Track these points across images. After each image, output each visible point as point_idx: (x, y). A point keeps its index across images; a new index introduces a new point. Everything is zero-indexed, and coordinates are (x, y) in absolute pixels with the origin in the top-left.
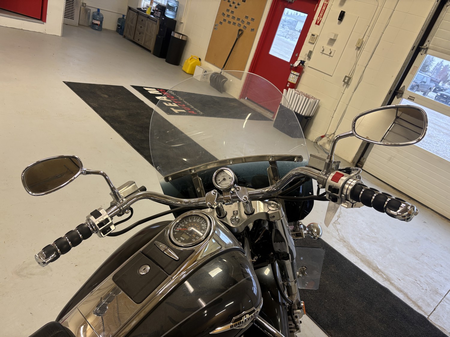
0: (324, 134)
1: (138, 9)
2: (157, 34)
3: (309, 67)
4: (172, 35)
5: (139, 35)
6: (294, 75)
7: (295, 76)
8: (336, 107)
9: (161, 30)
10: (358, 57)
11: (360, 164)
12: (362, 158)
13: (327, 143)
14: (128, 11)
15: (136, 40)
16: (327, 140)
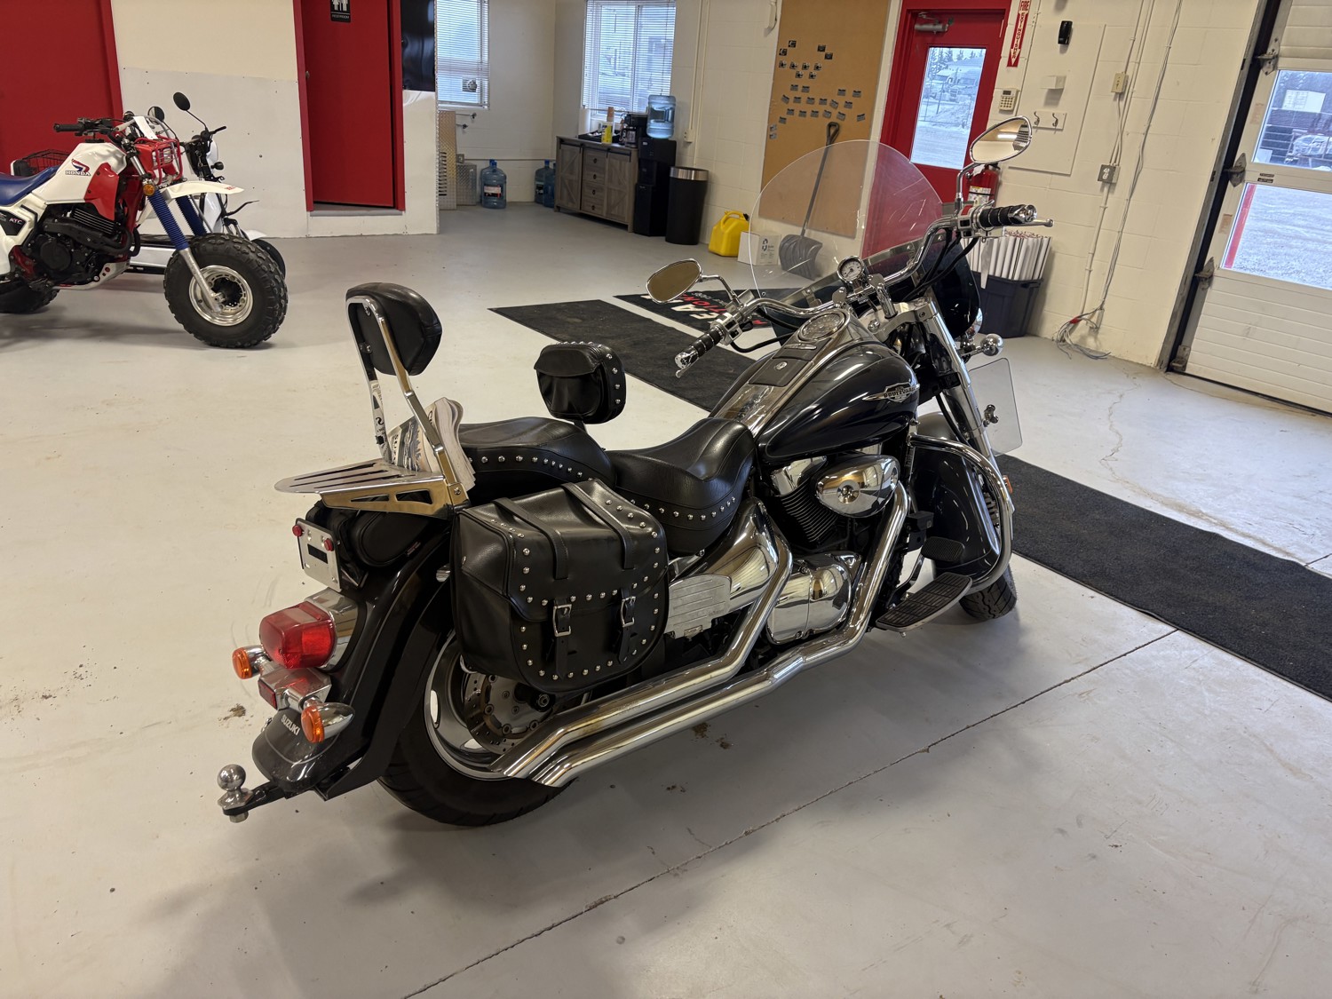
0: (1079, 315)
1: (580, 137)
2: (636, 181)
3: (1010, 168)
4: (672, 175)
5: (592, 195)
6: (978, 194)
7: (981, 196)
8: (1093, 245)
9: (644, 170)
10: (1122, 114)
11: (1178, 362)
12: (1181, 348)
13: (1090, 334)
14: (559, 148)
15: (588, 210)
16: (1088, 328)
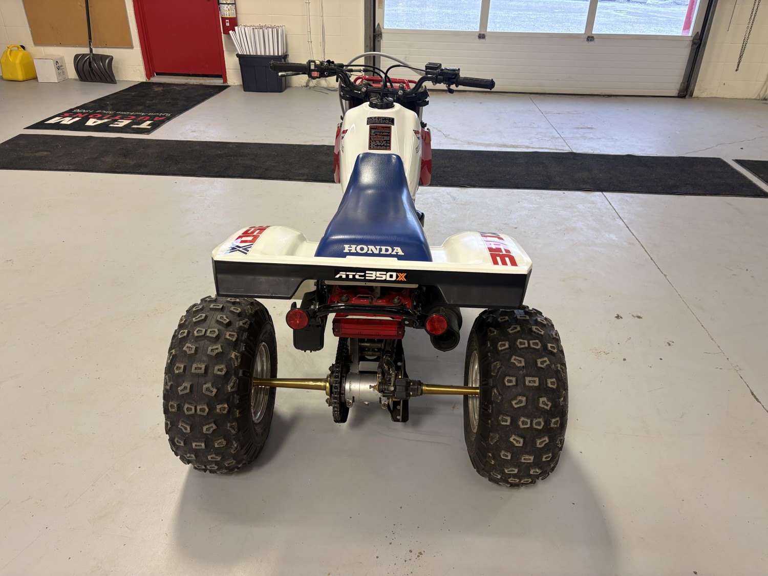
6: (228, 4)
7: (230, 5)
8: (309, 27)
